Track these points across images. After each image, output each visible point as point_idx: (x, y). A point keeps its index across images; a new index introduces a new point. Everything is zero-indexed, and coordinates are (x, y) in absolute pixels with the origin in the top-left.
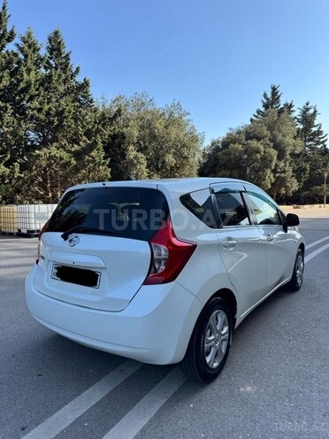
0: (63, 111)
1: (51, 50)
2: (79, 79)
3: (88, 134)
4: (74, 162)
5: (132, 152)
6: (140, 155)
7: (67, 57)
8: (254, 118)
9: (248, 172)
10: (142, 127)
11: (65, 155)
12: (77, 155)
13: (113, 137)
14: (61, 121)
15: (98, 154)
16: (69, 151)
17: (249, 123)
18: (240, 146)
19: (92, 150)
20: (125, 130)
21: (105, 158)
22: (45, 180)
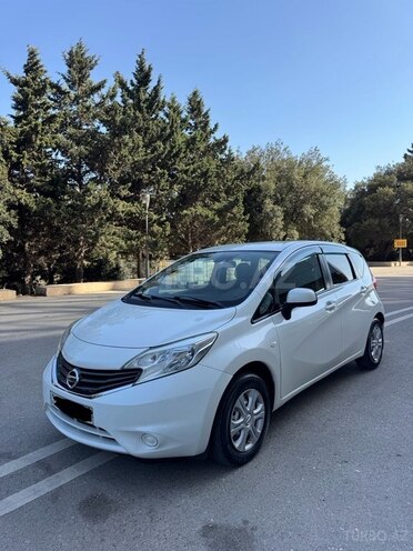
0: (207, 172)
1: (192, 110)
2: (218, 135)
3: (228, 192)
4: (217, 219)
5: (269, 205)
6: (276, 207)
7: (206, 115)
8: (409, 154)
9: (401, 220)
10: (279, 179)
11: (210, 214)
12: (220, 212)
13: (249, 192)
14: (205, 181)
15: (239, 210)
16: (212, 210)
17: (403, 160)
18: (391, 190)
19: (233, 207)
20: (261, 183)
21: (245, 214)
22: (187, 236)
